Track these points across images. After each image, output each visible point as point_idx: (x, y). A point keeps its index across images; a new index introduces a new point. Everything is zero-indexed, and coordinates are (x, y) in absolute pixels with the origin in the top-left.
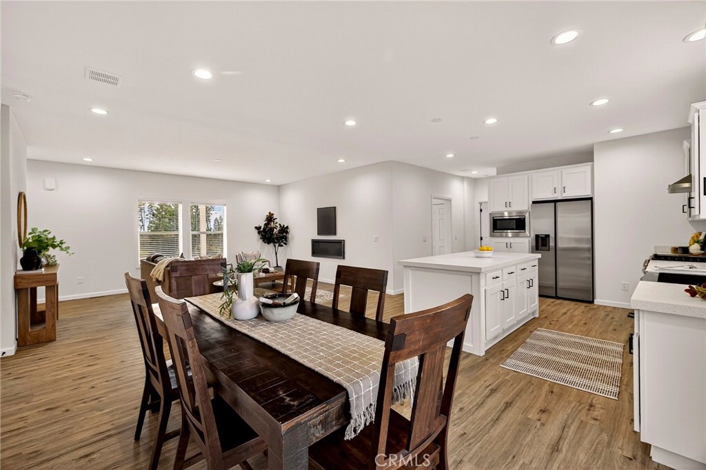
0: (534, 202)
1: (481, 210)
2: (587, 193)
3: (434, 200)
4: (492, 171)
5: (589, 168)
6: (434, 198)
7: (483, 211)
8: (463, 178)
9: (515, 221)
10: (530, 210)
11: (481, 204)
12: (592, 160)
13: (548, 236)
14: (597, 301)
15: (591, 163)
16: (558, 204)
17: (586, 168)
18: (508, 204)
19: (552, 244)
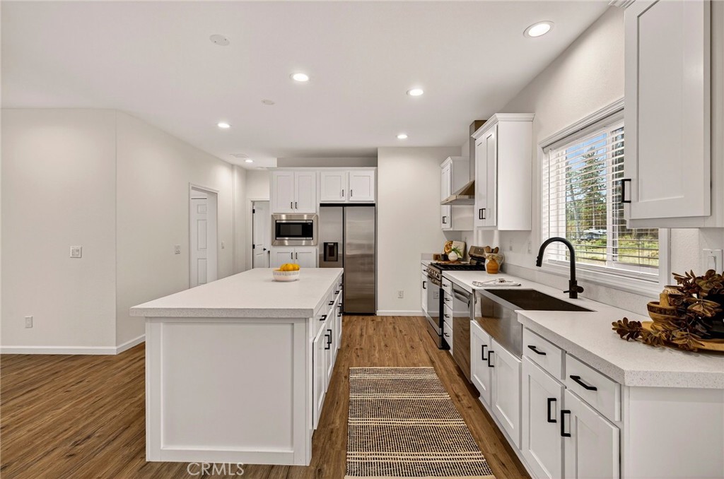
0: (322, 205)
1: (254, 211)
2: (371, 199)
3: (193, 192)
4: (273, 162)
5: (373, 172)
6: (193, 188)
7: (256, 211)
8: (232, 167)
9: (301, 226)
10: (318, 214)
11: (253, 203)
12: (376, 165)
13: (336, 244)
14: (381, 311)
15: (375, 168)
16: (347, 208)
17: (370, 172)
18: (294, 205)
19: (340, 252)
